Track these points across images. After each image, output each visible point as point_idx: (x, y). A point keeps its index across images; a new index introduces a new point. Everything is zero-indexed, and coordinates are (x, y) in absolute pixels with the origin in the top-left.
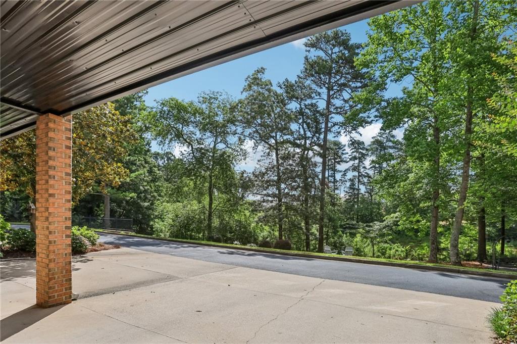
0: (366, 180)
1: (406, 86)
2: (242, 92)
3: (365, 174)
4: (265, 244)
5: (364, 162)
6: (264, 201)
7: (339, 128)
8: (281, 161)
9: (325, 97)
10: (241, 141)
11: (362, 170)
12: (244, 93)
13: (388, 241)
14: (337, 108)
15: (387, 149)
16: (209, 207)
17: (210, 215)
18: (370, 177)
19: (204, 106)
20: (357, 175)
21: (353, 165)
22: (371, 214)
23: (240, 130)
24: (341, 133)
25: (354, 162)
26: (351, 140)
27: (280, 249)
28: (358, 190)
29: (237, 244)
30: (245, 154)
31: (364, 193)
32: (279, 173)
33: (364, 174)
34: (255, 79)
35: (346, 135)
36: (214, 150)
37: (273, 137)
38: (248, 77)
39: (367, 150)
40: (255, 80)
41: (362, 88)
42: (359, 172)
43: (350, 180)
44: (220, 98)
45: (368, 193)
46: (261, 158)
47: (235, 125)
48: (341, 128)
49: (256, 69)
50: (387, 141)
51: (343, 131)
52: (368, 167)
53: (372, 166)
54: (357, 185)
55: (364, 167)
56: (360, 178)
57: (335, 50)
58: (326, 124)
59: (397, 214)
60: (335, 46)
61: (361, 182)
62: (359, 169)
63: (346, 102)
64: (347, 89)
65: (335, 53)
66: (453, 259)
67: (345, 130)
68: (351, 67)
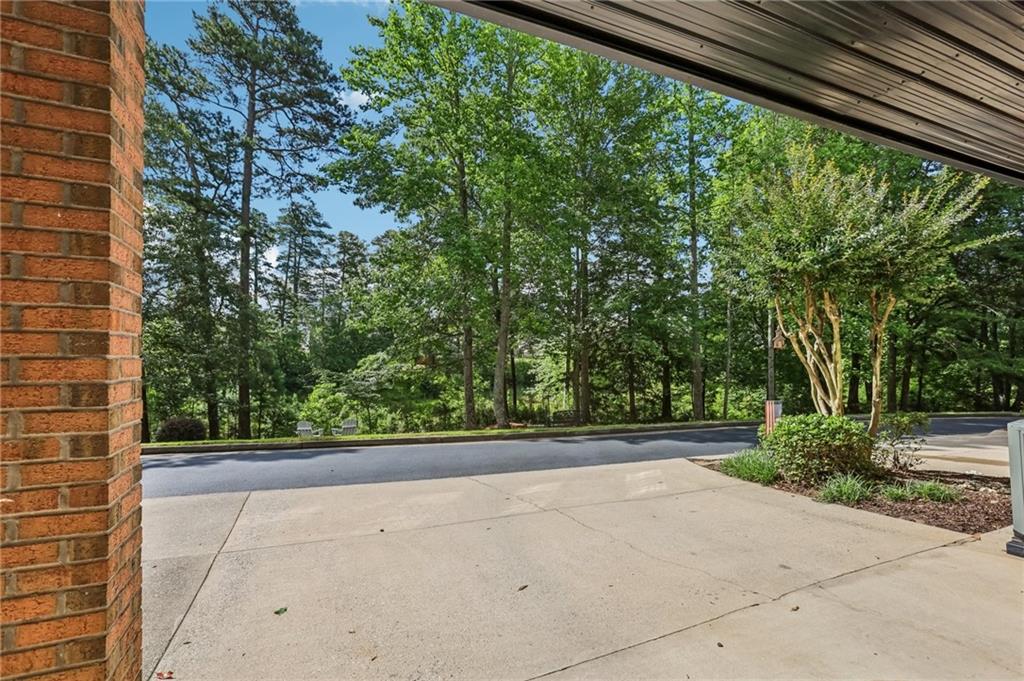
0: (269, 288)
7: (267, 181)
9: (246, 112)
14: (261, 139)
15: (309, 236)
18: (279, 284)
24: (271, 192)
27: (179, 440)
33: (266, 276)
35: (279, 199)
41: (314, 120)
45: (276, 313)
48: (271, 182)
51: (273, 189)
52: (275, 264)
53: (280, 263)
55: (267, 264)
56: (259, 284)
57: (263, 23)
58: (248, 167)
59: (381, 355)
60: (262, 14)
61: (262, 292)
62: (256, 267)
63: (281, 133)
64: (286, 109)
65: (264, 29)
66: (500, 421)
67: (277, 188)
68: (305, 72)
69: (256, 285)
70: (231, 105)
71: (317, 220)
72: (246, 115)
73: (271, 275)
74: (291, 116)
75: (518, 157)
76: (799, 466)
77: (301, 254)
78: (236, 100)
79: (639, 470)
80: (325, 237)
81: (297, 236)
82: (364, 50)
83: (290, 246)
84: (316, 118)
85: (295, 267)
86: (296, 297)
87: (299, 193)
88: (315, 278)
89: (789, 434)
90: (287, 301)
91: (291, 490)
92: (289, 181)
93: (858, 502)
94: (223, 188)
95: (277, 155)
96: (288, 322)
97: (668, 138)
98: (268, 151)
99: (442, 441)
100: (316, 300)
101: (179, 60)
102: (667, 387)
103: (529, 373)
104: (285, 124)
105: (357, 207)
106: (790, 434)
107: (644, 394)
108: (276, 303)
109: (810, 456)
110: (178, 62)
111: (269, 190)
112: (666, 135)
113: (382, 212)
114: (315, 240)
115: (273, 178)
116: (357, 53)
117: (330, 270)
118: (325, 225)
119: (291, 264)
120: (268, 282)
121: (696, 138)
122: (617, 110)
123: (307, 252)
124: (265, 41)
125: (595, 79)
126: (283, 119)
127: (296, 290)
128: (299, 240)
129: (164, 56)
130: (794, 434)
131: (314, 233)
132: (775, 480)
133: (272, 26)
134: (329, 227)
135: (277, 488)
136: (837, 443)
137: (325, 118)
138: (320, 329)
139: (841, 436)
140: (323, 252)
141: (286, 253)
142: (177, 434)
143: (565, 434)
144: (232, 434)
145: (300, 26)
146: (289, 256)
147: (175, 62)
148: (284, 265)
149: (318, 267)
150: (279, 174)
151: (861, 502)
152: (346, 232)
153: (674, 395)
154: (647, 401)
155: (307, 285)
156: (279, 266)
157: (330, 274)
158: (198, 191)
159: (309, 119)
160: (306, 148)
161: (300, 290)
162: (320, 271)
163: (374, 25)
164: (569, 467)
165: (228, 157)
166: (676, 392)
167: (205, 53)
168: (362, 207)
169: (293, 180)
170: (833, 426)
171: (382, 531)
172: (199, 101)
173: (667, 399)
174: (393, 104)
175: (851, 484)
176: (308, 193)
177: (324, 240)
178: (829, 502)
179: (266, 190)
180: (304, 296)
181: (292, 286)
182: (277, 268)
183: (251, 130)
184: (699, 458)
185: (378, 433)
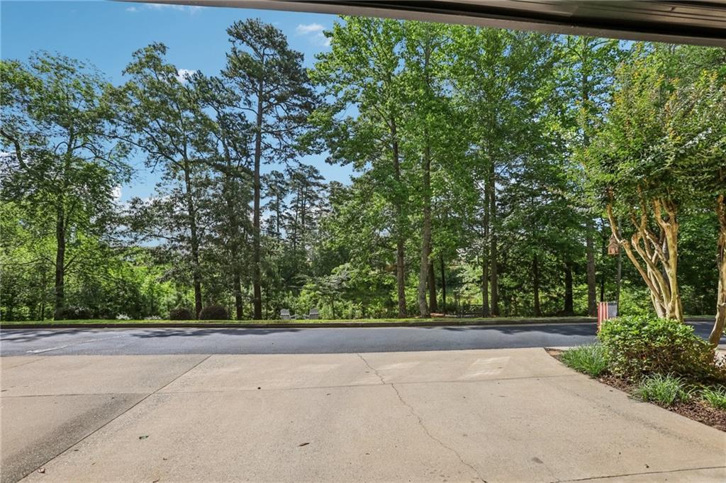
0: (286, 222)
1: (351, 116)
2: (124, 73)
3: (287, 215)
4: (181, 314)
5: (283, 200)
6: (175, 248)
7: (272, 152)
8: (194, 190)
9: (256, 109)
10: (124, 151)
11: (282, 209)
12: (127, 74)
13: (340, 299)
14: (268, 126)
15: (310, 186)
16: (58, 257)
17: (60, 272)
18: (292, 219)
19: (44, 77)
20: (276, 215)
21: (270, 203)
22: (296, 265)
23: (121, 131)
25: (271, 198)
26: (288, 170)
28: (278, 234)
29: (122, 318)
30: (129, 172)
31: (285, 239)
32: (191, 207)
33: (284, 214)
34: (151, 57)
35: (280, 163)
36: (69, 157)
37: (180, 151)
38: (139, 51)
39: (287, 184)
40: (151, 59)
41: (301, 108)
42: (278, 212)
43: (268, 221)
44: (79, 72)
45: (290, 238)
46: (161, 181)
47: (112, 122)
48: (274, 152)
49: (152, 44)
50: (309, 177)
51: (276, 157)
52: (289, 206)
53: (293, 205)
54: (276, 228)
55: (284, 206)
56: (280, 219)
57: (268, 51)
58: (258, 145)
59: (348, 265)
60: (266, 46)
61: (281, 225)
62: (278, 208)
63: (280, 120)
64: (282, 104)
65: (268, 55)
66: (423, 312)
67: (278, 156)
68: (292, 78)
69: (278, 220)
70: (247, 107)
71: (315, 175)
72: (257, 111)
73: (287, 213)
74: (285, 108)
75: (429, 115)
76: (621, 363)
77: (306, 198)
78: (250, 103)
79: (489, 356)
80: (321, 186)
81: (303, 187)
82: (323, 55)
83: (299, 194)
84: (301, 107)
85: (302, 207)
86: (303, 227)
87: (292, 158)
88: (316, 214)
89: (611, 333)
90: (298, 230)
91: (235, 355)
92: (286, 151)
93: (673, 404)
94: (244, 159)
95: (278, 135)
96: (298, 244)
97: (564, 82)
98: (272, 133)
99: (363, 326)
100: (316, 229)
101: (219, 84)
102: (569, 287)
103: (457, 276)
104: (282, 113)
105: (328, 164)
106: (613, 333)
107: (549, 293)
108: (291, 231)
109: (629, 355)
110: (219, 85)
111: (273, 158)
112: (562, 81)
113: (342, 165)
114: (315, 188)
115: (275, 150)
116: (319, 58)
117: (324, 208)
118: (321, 178)
119: (300, 205)
120: (286, 218)
121: (589, 78)
122: (515, 65)
123: (309, 196)
124: (267, 63)
125: (494, 44)
126: (281, 111)
127: (303, 223)
128: (305, 190)
129: (210, 83)
130: (616, 333)
131: (314, 184)
132: (602, 374)
133: (272, 52)
134: (323, 179)
135: (229, 353)
136: (657, 345)
137: (306, 106)
138: (318, 248)
139: (662, 338)
140: (320, 196)
141: (296, 199)
142: (209, 315)
143: (458, 324)
144: (250, 316)
145: (288, 48)
146: (298, 200)
147: (217, 85)
148: (295, 206)
149: (317, 206)
150: (278, 147)
151: (675, 404)
152: (335, 182)
153: (575, 294)
154: (552, 298)
155: (310, 218)
156: (292, 207)
157: (325, 210)
158: (229, 163)
159: (297, 108)
160: (294, 128)
161: (305, 222)
162: (318, 209)
163: (328, 37)
164: (440, 350)
165: (245, 140)
166: (576, 291)
167: (230, 77)
168: (331, 163)
169: (288, 150)
170: (656, 328)
171: (259, 388)
172: (232, 108)
173: (569, 298)
174: (344, 90)
175: (669, 385)
176: (298, 158)
177: (321, 188)
178: (644, 401)
179: (271, 158)
180: (308, 226)
181: (301, 220)
182: (290, 209)
183: (260, 120)
184: (556, 348)
185: (342, 318)
